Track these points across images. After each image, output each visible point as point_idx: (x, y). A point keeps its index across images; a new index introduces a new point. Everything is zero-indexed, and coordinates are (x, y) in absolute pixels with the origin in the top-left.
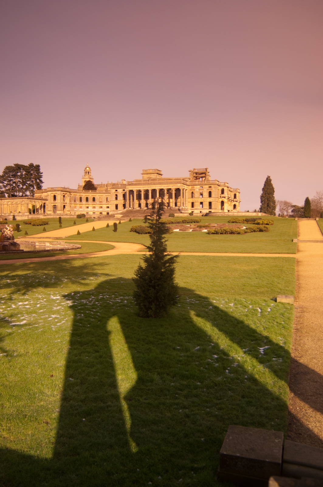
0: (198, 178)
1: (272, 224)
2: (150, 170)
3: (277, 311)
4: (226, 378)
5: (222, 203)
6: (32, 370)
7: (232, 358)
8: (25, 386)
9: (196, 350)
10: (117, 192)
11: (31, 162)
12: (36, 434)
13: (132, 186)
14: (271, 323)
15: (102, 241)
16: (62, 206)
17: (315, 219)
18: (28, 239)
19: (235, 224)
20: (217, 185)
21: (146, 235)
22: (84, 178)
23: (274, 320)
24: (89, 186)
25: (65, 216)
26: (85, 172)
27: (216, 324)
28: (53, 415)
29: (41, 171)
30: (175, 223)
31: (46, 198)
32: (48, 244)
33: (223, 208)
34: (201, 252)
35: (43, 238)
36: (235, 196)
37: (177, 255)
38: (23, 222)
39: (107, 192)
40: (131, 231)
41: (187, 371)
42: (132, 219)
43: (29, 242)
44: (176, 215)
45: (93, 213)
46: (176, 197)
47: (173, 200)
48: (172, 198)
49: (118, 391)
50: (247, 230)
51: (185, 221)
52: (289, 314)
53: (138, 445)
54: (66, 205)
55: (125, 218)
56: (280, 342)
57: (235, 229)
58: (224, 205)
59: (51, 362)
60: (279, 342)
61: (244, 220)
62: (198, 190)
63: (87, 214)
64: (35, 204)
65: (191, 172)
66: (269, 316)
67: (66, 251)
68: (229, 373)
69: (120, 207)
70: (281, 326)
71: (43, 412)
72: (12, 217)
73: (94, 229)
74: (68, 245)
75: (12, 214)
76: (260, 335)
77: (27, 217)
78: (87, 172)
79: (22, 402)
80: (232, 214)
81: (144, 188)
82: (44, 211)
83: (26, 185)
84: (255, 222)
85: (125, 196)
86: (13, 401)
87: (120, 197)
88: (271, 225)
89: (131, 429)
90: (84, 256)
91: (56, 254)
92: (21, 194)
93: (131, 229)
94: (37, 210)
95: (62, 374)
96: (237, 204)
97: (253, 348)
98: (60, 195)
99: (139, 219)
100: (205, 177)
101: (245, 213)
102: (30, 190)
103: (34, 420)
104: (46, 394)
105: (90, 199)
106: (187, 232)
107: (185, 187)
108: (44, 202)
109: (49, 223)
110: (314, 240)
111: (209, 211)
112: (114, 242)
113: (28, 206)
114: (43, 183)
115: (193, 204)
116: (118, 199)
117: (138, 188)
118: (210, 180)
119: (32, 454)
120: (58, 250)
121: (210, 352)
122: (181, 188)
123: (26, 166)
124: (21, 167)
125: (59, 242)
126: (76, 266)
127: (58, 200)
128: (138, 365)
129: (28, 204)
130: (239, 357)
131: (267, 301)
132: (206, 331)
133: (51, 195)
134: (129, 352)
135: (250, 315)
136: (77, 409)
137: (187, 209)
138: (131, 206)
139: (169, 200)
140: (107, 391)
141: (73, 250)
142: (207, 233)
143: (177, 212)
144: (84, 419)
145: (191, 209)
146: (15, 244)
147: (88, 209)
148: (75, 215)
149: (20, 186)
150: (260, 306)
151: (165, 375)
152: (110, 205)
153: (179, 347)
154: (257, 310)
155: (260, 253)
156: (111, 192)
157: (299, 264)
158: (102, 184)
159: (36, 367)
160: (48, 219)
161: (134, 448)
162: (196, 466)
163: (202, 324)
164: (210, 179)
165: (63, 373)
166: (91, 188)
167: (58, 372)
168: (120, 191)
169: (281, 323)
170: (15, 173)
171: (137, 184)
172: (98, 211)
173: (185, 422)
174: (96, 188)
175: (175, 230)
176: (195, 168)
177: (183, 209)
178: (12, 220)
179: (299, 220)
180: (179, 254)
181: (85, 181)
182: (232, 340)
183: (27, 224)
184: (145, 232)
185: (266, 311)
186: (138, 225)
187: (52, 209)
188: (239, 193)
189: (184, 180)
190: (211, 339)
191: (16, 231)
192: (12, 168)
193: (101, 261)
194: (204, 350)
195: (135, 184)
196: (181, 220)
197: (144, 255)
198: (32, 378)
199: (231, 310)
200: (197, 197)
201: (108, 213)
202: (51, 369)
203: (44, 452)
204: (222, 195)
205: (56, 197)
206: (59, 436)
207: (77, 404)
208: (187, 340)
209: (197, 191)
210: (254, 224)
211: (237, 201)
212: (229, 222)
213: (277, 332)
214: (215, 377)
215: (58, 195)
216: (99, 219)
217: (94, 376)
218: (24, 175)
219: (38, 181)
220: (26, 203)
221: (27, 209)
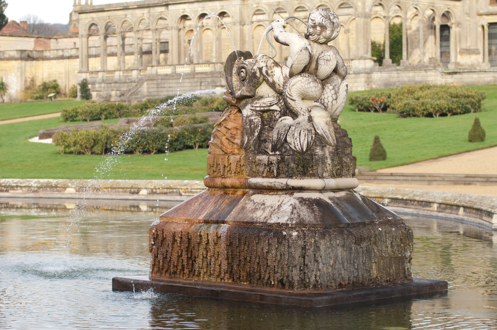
77: (362, 79)
129: (367, 17)
183: (368, 109)
220: (360, 10)
221: (361, 42)
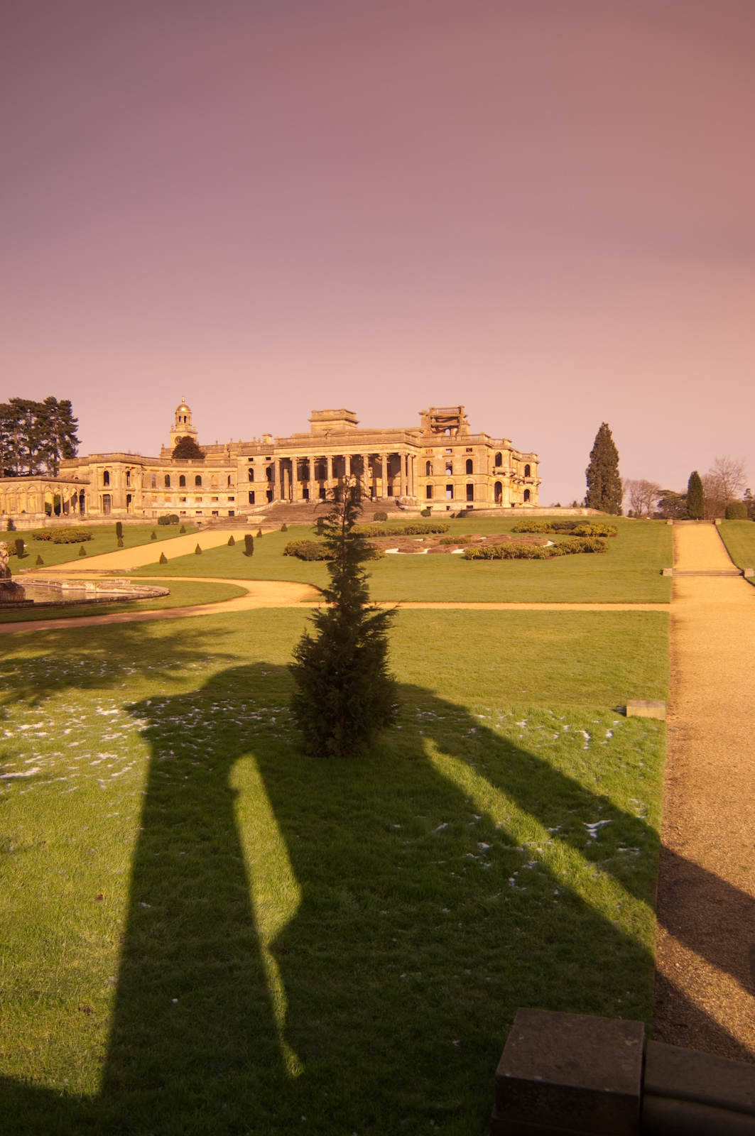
0: (441, 429)
1: (614, 535)
2: (328, 411)
3: (626, 736)
4: (509, 896)
5: (499, 486)
6: (52, 886)
7: (522, 849)
8: (36, 923)
9: (439, 830)
10: (252, 463)
11: (50, 395)
12: (61, 1039)
13: (288, 450)
14: (614, 766)
15: (218, 578)
16: (125, 498)
17: (712, 521)
18: (44, 574)
19: (527, 534)
20: (486, 445)
21: (321, 562)
22: (175, 432)
23: (620, 759)
24: (187, 450)
25: (130, 521)
26: (176, 418)
27: (485, 770)
28: (102, 991)
29: (74, 415)
30: (389, 534)
31: (85, 478)
32: (90, 587)
33: (500, 498)
34: (450, 602)
35: (80, 572)
36: (528, 471)
37: (392, 610)
38: (31, 536)
39: (229, 462)
40: (285, 555)
41: (419, 882)
42: (288, 526)
43: (47, 582)
44: (390, 515)
45: (197, 512)
46: (391, 475)
47: (384, 481)
48: (381, 477)
49: (255, 932)
50: (555, 550)
51: (411, 531)
52: (656, 744)
53: (303, 1058)
54: (133, 495)
55: (272, 524)
56: (635, 811)
57: (527, 548)
58: (501, 492)
59: (98, 865)
60: (632, 811)
61: (548, 527)
62: (440, 457)
63: (183, 515)
64: (59, 493)
65: (425, 416)
66: (608, 748)
67: (132, 602)
68: (517, 883)
69: (261, 498)
70: (637, 772)
71: (78, 983)
72: (7, 522)
73: (198, 551)
74: (138, 588)
75: (5, 516)
76: (589, 793)
77: (41, 522)
78: (183, 416)
79: (28, 960)
80: (522, 513)
81: (315, 452)
82: (82, 509)
83: (40, 447)
84: (574, 531)
85: (272, 473)
86: (7, 959)
87: (261, 476)
88: (611, 536)
89: (287, 1021)
90: (175, 614)
91: (110, 609)
92: (26, 469)
93: (287, 549)
94: (66, 506)
95: (123, 894)
96: (532, 488)
97: (573, 824)
98: (118, 471)
99: (303, 526)
100: (457, 427)
101: (551, 510)
102: (48, 461)
103: (57, 1003)
104: (85, 940)
105: (190, 481)
106: (417, 555)
107: (411, 450)
108: (80, 487)
109: (93, 536)
110: (711, 569)
111: (468, 507)
112: (246, 579)
113: (43, 498)
114: (80, 442)
115: (429, 488)
116: (255, 480)
117: (302, 453)
118: (469, 434)
119: (52, 1085)
120: (115, 599)
121: (471, 836)
122: (401, 452)
123: (39, 404)
124: (26, 407)
125: (117, 582)
126: (158, 636)
127: (114, 484)
128: (302, 871)
129: (43, 493)
130: (539, 847)
131: (603, 715)
132: (461, 785)
133: (96, 471)
134: (282, 839)
135: (565, 748)
136: (160, 977)
137: (416, 502)
138: (286, 496)
139: (375, 482)
140: (230, 932)
141: (151, 600)
142: (463, 558)
143: (394, 508)
144: (175, 1000)
145: (426, 502)
146: (13, 587)
147: (184, 503)
148: (153, 518)
149: (26, 451)
150: (588, 726)
151: (367, 893)
152: (237, 494)
153: (399, 826)
154: (581, 736)
155: (586, 603)
156: (238, 462)
157: (677, 627)
158: (217, 446)
159: (60, 877)
160: (91, 527)
161: (293, 1066)
162: (439, 1106)
163: (453, 769)
164: (469, 430)
165: (126, 890)
166: (191, 455)
167: (113, 888)
168: (260, 461)
169: (636, 764)
170: (12, 421)
171: (298, 445)
172: (208, 508)
173: (414, 1003)
174: (203, 453)
175: (388, 551)
176: (433, 406)
177: (406, 502)
178: (6, 530)
179: (677, 525)
180: (397, 606)
181: (178, 438)
182: (523, 807)
183: (41, 539)
184: (319, 556)
185: (602, 738)
186: (303, 540)
187: (100, 504)
188: (537, 463)
189: (409, 435)
190: (475, 806)
191: (16, 556)
192: (5, 409)
193: (215, 626)
194: (458, 832)
195: (294, 445)
196: (402, 528)
197: (316, 610)
198: (51, 903)
199: (521, 736)
200: (439, 473)
201: (231, 513)
202: (97, 881)
203: (79, 1081)
204: (498, 469)
205: (110, 476)
206: (116, 1041)
207: (158, 963)
208: (418, 809)
209: (438, 459)
210: (572, 534)
211: (532, 483)
212: (514, 531)
213: (628, 786)
214: (484, 894)
215: (114, 472)
216: (211, 526)
217: (200, 898)
218: (33, 425)
219: (67, 438)
220: (39, 490)
221: (40, 505)
